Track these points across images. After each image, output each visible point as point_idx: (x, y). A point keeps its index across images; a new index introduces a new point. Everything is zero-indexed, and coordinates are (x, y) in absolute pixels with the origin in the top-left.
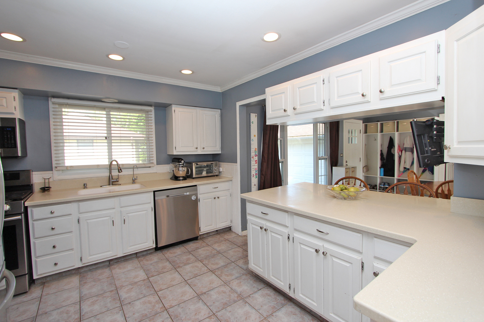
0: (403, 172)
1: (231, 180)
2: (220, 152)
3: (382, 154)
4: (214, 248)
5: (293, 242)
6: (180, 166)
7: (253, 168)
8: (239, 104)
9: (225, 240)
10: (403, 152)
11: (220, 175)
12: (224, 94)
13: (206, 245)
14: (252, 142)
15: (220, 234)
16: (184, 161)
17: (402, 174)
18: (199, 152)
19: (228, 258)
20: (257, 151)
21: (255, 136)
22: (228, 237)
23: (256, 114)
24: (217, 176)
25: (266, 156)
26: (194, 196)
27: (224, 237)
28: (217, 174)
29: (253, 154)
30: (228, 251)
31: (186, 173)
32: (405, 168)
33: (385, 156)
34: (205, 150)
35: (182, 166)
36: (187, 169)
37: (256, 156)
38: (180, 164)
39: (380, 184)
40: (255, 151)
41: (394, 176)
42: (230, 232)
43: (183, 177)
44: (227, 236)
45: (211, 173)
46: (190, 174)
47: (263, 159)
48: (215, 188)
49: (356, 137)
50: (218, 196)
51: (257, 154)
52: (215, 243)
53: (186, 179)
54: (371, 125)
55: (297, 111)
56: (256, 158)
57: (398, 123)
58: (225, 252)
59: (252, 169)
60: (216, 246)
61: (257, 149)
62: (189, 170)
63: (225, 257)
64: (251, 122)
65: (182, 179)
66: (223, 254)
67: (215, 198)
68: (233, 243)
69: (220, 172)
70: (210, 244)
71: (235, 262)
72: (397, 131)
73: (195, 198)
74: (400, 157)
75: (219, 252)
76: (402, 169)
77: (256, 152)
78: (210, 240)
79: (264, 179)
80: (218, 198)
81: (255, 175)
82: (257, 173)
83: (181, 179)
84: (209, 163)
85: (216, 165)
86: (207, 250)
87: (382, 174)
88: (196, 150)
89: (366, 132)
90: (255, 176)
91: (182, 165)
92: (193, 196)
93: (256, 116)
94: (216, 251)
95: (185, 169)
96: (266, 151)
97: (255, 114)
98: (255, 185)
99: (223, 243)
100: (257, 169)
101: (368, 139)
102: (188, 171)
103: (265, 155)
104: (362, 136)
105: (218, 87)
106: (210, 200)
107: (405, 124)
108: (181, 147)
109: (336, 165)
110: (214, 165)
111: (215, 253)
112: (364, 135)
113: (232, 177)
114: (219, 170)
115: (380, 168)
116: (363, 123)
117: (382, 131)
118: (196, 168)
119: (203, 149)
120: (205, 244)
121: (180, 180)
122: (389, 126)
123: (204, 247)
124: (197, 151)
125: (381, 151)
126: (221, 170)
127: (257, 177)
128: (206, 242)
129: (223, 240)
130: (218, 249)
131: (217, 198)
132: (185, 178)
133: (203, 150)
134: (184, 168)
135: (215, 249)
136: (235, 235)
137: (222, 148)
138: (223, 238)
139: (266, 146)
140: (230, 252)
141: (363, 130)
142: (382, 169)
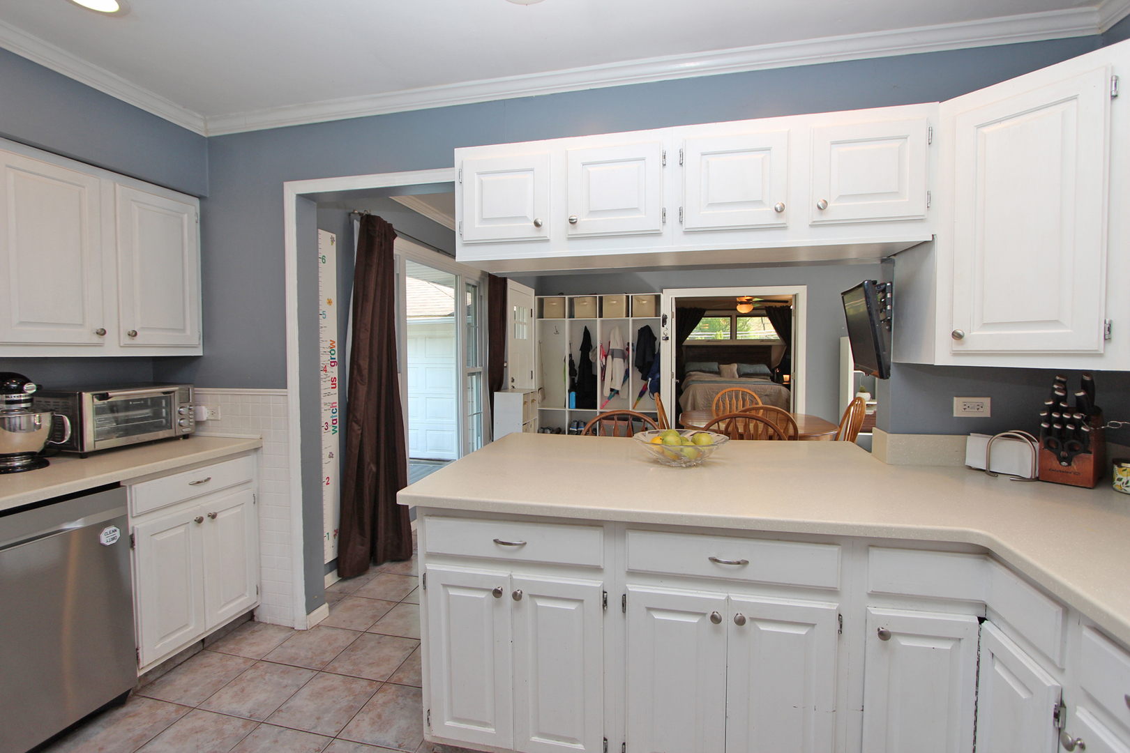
0: (609, 398)
1: (256, 450)
2: (198, 352)
3: (571, 363)
4: (225, 710)
5: (624, 611)
6: (15, 407)
7: (326, 404)
8: (292, 190)
9: (251, 663)
10: (609, 357)
11: (198, 433)
12: (216, 147)
13: (177, 711)
14: (322, 322)
15: (218, 647)
16: (39, 387)
17: (607, 402)
18: (112, 348)
19: (306, 727)
20: (336, 349)
21: (330, 302)
22: (255, 649)
23: (334, 236)
24: (186, 437)
25: (364, 364)
26: (114, 528)
27: (241, 654)
28: (186, 431)
29: (325, 359)
30: (291, 703)
31: (49, 439)
32: (612, 390)
33: (577, 367)
34: (138, 340)
35: (23, 405)
36: (53, 418)
37: (333, 363)
38: (15, 397)
39: (570, 426)
40: (329, 350)
41: (596, 408)
42: (256, 628)
43: (30, 455)
44: (252, 646)
45: (160, 427)
46: (67, 438)
47: (355, 372)
48: (199, 482)
49: (525, 324)
50: (212, 512)
51: (336, 360)
52: (217, 687)
53: (47, 464)
54: (553, 302)
55: (581, 229)
56: (334, 372)
57: (601, 299)
58: (278, 710)
59: (323, 407)
60: (226, 701)
61: (336, 344)
62: (63, 424)
63: (289, 732)
64: (320, 256)
65: (22, 466)
66: (276, 720)
67: (200, 521)
68: (289, 666)
69: (199, 423)
70: (193, 703)
71: (344, 735)
72: (601, 316)
73: (118, 534)
74: (604, 369)
75: (254, 722)
76: (607, 393)
77: (333, 352)
78: (183, 685)
79: (362, 434)
80: (213, 516)
81: (330, 423)
82: (337, 418)
83: (17, 464)
84: (156, 391)
85: (186, 400)
86: (197, 731)
87: (574, 404)
88: (96, 339)
89: (541, 315)
90: (331, 428)
91: (25, 401)
92: (107, 530)
93: (332, 241)
94: (239, 723)
95: (45, 420)
96: (365, 351)
97: (330, 234)
98: (331, 456)
99: (252, 680)
100: (337, 405)
101: (543, 329)
102: (57, 428)
103: (361, 362)
104: (535, 321)
105: (197, 115)
106: (181, 530)
107: (615, 302)
108: (22, 323)
109: (499, 390)
110: (176, 400)
111: (242, 731)
112: (537, 320)
113: (259, 436)
114: (195, 414)
115: (570, 391)
116: (535, 295)
117: (571, 315)
118: (98, 411)
119: (128, 337)
120: (172, 708)
121: (13, 470)
122: (585, 306)
123: (170, 724)
124: (100, 345)
125: (570, 356)
126: (205, 413)
127: (337, 429)
128: (171, 699)
129: (243, 666)
130: (244, 708)
131: (206, 520)
132: (37, 460)
133: (128, 341)
134: (35, 418)
135: (230, 715)
136: (282, 635)
137: (207, 336)
138: (241, 661)
139: (365, 336)
140: (298, 702)
141: (535, 312)
142: (573, 394)
